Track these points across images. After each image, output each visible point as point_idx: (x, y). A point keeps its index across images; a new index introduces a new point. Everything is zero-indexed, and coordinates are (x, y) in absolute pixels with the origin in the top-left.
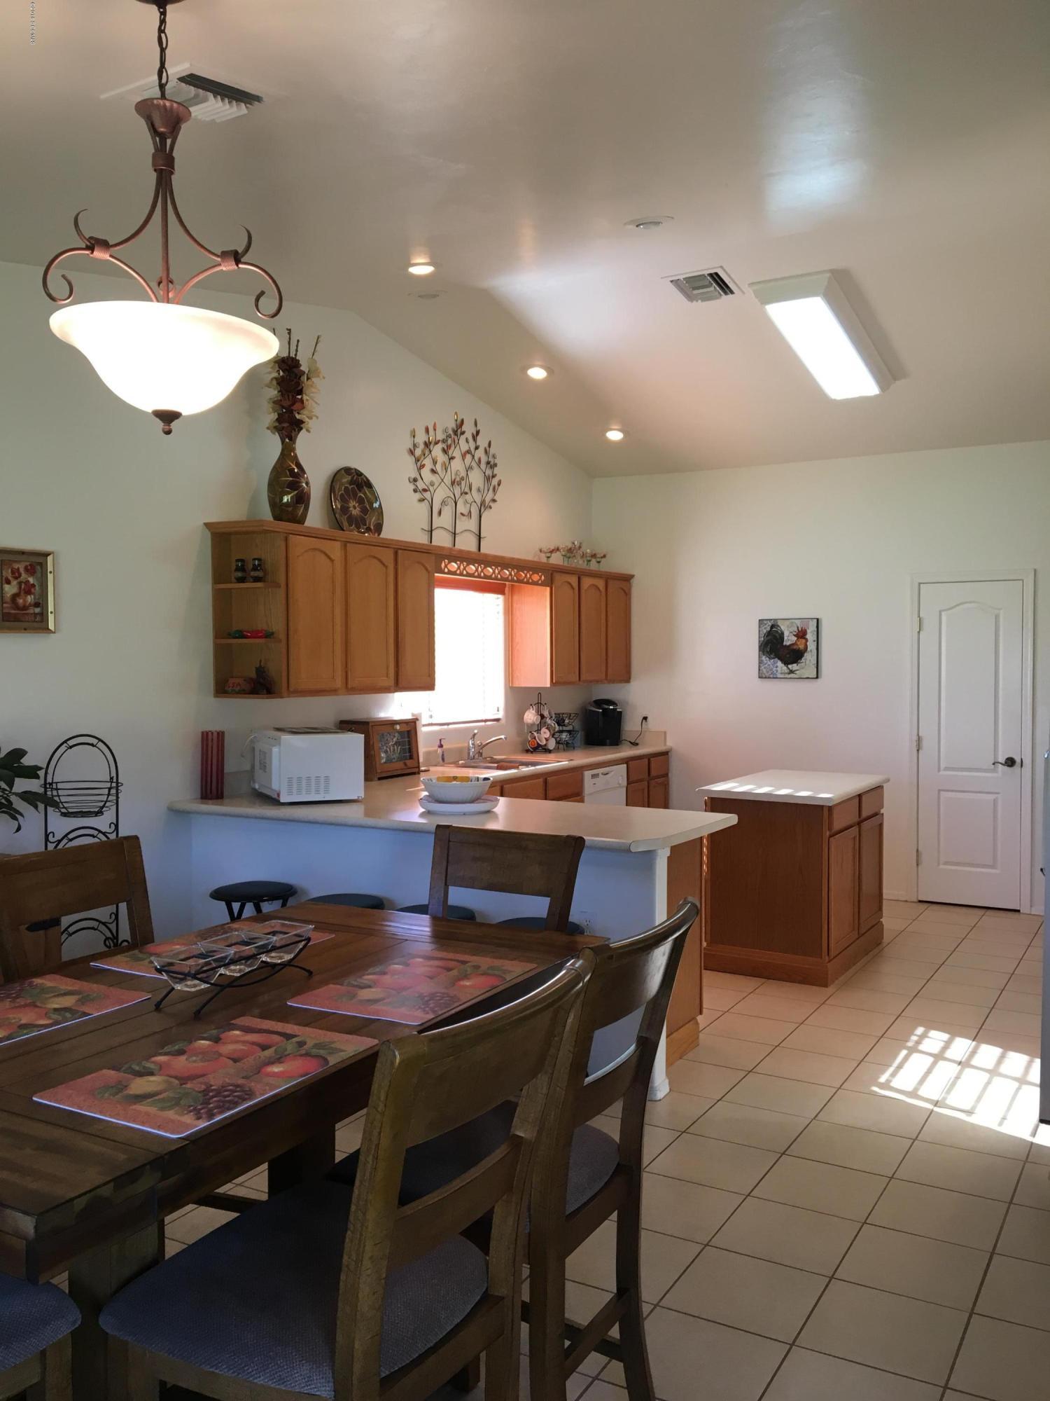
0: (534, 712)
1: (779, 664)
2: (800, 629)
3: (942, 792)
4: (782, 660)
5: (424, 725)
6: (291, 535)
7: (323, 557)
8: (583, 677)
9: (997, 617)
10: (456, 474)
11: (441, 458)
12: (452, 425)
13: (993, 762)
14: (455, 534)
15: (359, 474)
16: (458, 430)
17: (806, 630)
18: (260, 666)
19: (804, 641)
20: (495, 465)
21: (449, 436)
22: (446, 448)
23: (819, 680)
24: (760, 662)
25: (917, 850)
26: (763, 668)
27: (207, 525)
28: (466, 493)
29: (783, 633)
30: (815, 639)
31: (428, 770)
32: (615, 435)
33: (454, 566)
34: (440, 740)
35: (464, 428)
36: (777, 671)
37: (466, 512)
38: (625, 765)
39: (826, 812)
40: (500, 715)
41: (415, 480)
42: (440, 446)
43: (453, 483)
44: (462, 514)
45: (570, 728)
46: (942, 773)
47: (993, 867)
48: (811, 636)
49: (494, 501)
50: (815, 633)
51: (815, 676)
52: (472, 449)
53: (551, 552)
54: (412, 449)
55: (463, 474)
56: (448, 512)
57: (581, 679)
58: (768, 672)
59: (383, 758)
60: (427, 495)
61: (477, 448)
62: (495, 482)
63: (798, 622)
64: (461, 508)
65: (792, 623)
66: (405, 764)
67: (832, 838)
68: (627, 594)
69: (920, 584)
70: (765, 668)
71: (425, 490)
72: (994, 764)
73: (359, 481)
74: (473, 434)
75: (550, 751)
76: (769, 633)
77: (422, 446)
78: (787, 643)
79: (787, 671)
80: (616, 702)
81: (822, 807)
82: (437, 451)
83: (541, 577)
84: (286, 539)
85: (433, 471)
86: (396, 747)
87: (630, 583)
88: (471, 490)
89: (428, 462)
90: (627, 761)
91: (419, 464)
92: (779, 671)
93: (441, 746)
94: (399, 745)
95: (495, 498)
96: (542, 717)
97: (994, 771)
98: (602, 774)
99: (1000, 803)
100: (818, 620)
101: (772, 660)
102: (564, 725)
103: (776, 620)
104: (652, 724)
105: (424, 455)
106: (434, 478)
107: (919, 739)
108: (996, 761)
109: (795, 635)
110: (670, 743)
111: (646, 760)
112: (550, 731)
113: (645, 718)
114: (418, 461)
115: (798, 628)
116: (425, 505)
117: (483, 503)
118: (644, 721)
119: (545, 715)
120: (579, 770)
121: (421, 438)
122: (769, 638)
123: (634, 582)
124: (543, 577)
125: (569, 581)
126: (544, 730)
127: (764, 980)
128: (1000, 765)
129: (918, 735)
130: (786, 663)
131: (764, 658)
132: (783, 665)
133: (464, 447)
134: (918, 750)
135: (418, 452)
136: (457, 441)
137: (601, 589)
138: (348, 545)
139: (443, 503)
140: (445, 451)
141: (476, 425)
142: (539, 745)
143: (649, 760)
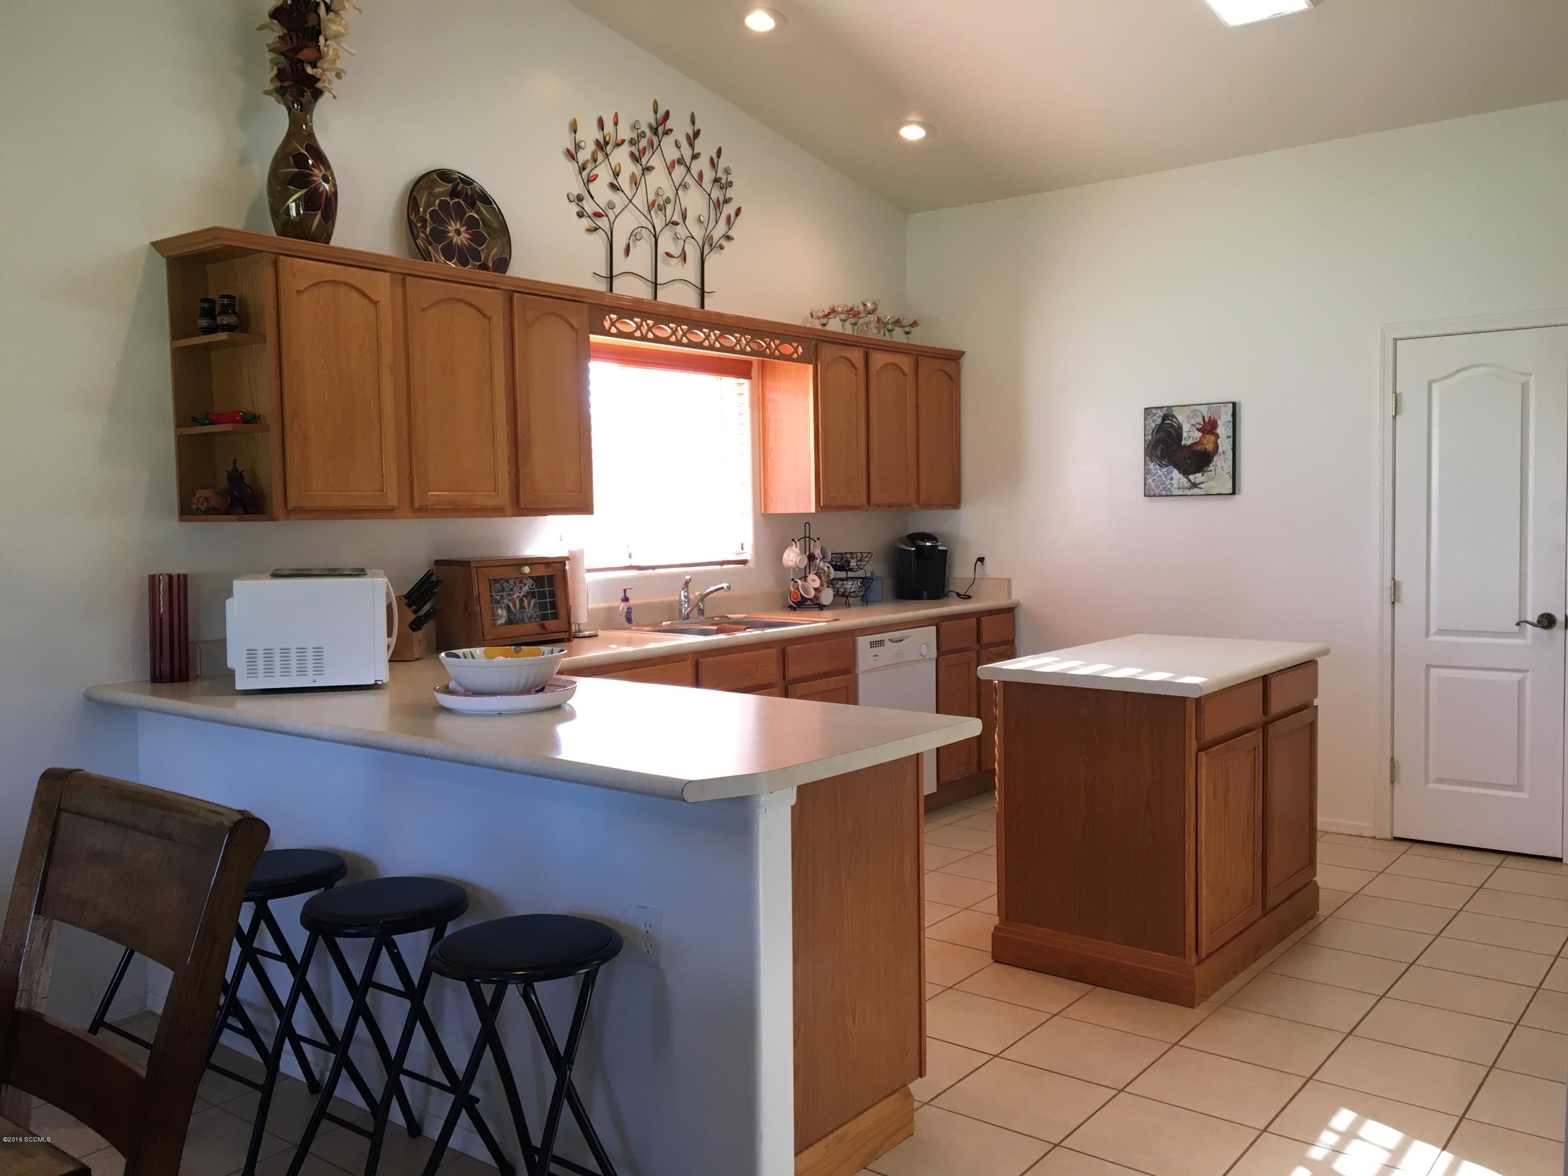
0: (797, 550)
1: (1176, 473)
2: (1207, 420)
3: (1433, 670)
4: (1179, 469)
5: (589, 571)
6: (282, 257)
7: (355, 295)
8: (874, 500)
9: (1525, 387)
10: (657, 194)
11: (629, 168)
12: (647, 118)
13: (1517, 620)
14: (656, 284)
15: (468, 181)
16: (660, 126)
17: (1216, 422)
18: (235, 469)
19: (1212, 438)
20: (730, 184)
21: (642, 135)
22: (637, 154)
23: (1236, 496)
24: (1147, 472)
25: (1392, 759)
26: (1150, 480)
27: (156, 245)
28: (676, 224)
29: (1180, 427)
30: (1231, 434)
31: (596, 636)
32: (913, 133)
33: (630, 325)
34: (625, 590)
35: (669, 125)
36: (1172, 485)
37: (676, 252)
38: (934, 628)
39: (1191, 709)
40: (748, 554)
41: (580, 198)
42: (626, 149)
43: (651, 206)
44: (668, 254)
45: (860, 574)
46: (1432, 638)
47: (1518, 787)
48: (1223, 430)
49: (729, 238)
50: (1231, 425)
51: (1231, 491)
52: (687, 158)
53: (827, 316)
54: (573, 151)
55: (670, 193)
56: (642, 250)
57: (872, 502)
58: (1158, 487)
59: (501, 617)
60: (603, 223)
61: (695, 157)
62: (729, 209)
63: (1204, 410)
64: (667, 243)
65: (1195, 410)
66: (543, 627)
67: (1202, 753)
68: (953, 381)
69: (1396, 340)
70: (1153, 481)
71: (598, 215)
72: (1518, 624)
73: (467, 193)
74: (688, 136)
75: (821, 607)
76: (1160, 428)
77: (591, 147)
78: (1187, 441)
79: (1188, 484)
80: (936, 536)
81: (1184, 699)
82: (621, 156)
83: (796, 349)
84: (276, 264)
85: (614, 187)
86: (526, 601)
87: (959, 363)
88: (684, 217)
89: (604, 174)
90: (937, 622)
91: (585, 173)
92: (1175, 485)
93: (626, 599)
94: (533, 597)
95: (731, 233)
96: (811, 558)
97: (1522, 635)
98: (891, 640)
99: (1528, 686)
100: (1234, 404)
101: (1165, 469)
102: (851, 570)
103: (1169, 408)
104: (991, 569)
105: (595, 161)
106: (617, 198)
107: (1395, 585)
108: (1523, 619)
109: (1198, 430)
110: (1017, 595)
111: (973, 621)
112: (820, 578)
113: (981, 560)
114: (584, 169)
115: (1204, 417)
116: (599, 240)
117: (708, 240)
118: (979, 562)
119: (817, 556)
120: (851, 634)
121: (589, 135)
122: (1159, 436)
123: (966, 362)
124: (800, 350)
125: (847, 356)
126: (812, 576)
127: (1089, 987)
128: (1529, 626)
129: (1394, 579)
130: (1186, 473)
131: (1152, 466)
132: (1181, 476)
133: (672, 154)
134: (1393, 603)
135: (584, 156)
136: (656, 144)
137: (907, 371)
138: (408, 278)
139: (634, 235)
140: (636, 158)
141: (693, 123)
142: (804, 600)
143: (979, 622)
